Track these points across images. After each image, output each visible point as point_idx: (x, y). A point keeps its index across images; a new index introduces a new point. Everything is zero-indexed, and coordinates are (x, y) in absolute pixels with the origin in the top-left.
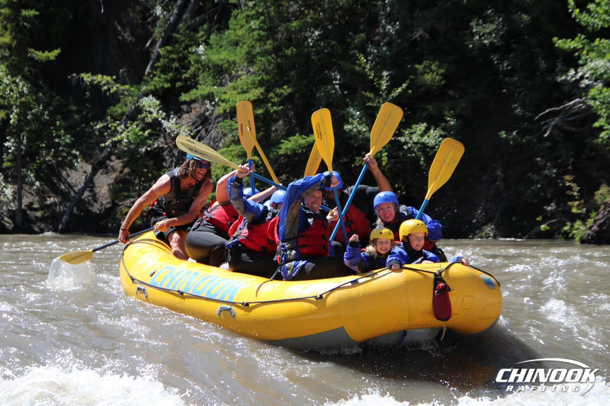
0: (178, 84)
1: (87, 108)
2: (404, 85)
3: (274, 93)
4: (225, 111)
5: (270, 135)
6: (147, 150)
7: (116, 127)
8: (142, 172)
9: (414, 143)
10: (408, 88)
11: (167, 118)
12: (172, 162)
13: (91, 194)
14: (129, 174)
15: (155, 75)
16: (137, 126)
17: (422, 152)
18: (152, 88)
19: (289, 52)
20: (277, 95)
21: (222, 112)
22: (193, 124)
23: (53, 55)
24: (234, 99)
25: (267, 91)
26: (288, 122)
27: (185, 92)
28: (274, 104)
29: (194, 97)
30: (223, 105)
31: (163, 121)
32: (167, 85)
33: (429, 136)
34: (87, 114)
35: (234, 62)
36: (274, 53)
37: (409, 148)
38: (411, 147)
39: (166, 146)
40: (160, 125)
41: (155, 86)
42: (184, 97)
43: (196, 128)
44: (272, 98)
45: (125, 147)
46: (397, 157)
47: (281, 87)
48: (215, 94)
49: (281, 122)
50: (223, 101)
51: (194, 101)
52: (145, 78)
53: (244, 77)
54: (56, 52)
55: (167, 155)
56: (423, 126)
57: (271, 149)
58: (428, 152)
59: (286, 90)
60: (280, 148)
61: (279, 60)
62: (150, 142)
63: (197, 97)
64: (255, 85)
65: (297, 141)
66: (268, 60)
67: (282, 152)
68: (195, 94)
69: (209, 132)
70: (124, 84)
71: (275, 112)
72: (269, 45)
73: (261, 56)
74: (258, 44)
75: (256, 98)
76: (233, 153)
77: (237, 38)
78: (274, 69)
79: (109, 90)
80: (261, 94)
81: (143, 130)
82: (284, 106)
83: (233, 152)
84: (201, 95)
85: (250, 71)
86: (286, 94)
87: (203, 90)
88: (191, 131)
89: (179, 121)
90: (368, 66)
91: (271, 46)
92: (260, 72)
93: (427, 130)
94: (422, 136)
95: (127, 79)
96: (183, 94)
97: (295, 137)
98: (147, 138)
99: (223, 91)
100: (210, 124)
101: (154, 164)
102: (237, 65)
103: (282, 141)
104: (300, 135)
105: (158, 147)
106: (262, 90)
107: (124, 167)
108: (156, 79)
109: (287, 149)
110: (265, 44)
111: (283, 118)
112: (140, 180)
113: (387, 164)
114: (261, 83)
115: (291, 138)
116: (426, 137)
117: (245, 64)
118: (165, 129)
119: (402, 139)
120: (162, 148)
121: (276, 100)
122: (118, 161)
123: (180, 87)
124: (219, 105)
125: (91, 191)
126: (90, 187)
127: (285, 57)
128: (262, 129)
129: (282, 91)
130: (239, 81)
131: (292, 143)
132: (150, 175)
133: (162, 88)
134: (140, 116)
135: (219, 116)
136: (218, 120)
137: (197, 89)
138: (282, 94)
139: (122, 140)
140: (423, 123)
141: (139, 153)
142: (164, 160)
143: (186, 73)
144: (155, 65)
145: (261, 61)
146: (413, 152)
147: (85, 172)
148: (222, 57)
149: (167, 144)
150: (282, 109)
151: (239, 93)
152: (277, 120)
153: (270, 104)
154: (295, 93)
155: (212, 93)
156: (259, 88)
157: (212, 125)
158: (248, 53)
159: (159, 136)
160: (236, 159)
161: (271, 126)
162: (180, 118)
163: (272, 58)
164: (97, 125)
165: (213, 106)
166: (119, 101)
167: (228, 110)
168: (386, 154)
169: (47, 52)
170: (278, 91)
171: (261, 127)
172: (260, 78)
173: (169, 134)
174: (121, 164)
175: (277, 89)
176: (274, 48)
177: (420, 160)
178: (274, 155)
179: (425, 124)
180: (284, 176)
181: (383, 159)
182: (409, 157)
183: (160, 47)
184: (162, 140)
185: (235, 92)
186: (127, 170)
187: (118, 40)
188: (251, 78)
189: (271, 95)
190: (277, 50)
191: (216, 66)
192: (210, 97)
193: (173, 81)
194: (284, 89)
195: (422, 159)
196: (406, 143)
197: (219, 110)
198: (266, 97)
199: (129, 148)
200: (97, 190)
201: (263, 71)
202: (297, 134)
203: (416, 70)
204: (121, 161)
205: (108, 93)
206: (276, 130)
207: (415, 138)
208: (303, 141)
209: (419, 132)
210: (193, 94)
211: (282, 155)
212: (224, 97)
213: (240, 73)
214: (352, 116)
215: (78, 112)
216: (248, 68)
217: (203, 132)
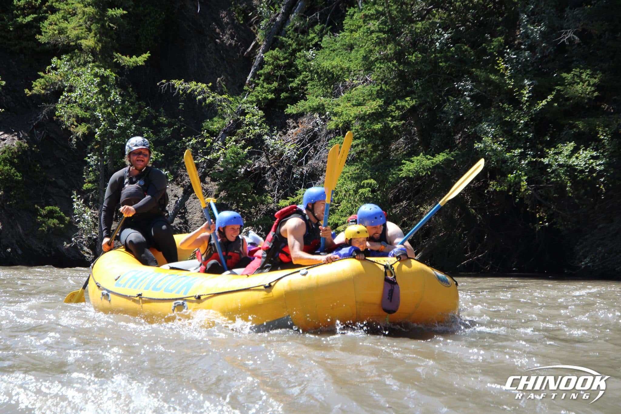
0: (283, 95)
1: (180, 120)
2: (550, 97)
3: (394, 105)
4: (337, 126)
5: (389, 155)
6: (246, 170)
7: (212, 144)
8: (241, 196)
9: (559, 165)
10: (553, 100)
11: (270, 134)
12: (274, 185)
13: (182, 221)
14: (225, 198)
15: (257, 85)
16: (236, 141)
17: (569, 176)
18: (254, 99)
19: (412, 58)
20: (398, 108)
21: (333, 127)
22: (301, 141)
23: (141, 60)
24: (347, 112)
25: (387, 103)
26: (410, 140)
27: (292, 104)
28: (394, 118)
29: (301, 109)
30: (335, 119)
31: (266, 137)
32: (271, 96)
33: (577, 158)
34: (179, 128)
35: (349, 70)
36: (396, 59)
37: (553, 172)
38: (556, 170)
39: (269, 167)
40: (263, 141)
41: (257, 96)
42: (291, 110)
43: (303, 146)
44: (392, 111)
45: (222, 166)
46: (539, 182)
47: (402, 98)
48: (326, 106)
49: (401, 140)
50: (335, 115)
51: (301, 115)
52: (246, 88)
53: (360, 87)
54: (146, 56)
55: (269, 177)
56: (571, 146)
57: (390, 171)
58: (577, 176)
59: (409, 103)
60: (401, 170)
61: (401, 68)
62: (251, 161)
63: (305, 109)
64: (372, 96)
65: (421, 162)
66: (388, 68)
67: (403, 174)
68: (303, 107)
69: (318, 151)
70: (221, 93)
71: (396, 127)
72: (390, 49)
73: (380, 63)
74: (377, 48)
75: (373, 111)
76: (345, 176)
77: (352, 41)
78: (394, 78)
79: (204, 99)
80: (379, 106)
81: (244, 148)
82: (406, 121)
83: (346, 174)
84: (310, 107)
85: (367, 80)
86: (409, 107)
87: (313, 101)
88: (298, 150)
89: (283, 137)
90: (508, 73)
91: (392, 51)
92: (380, 81)
93: (575, 150)
94: (570, 156)
95: (225, 89)
96: (288, 105)
97: (419, 158)
98: (246, 157)
99: (335, 102)
100: (319, 141)
101: (254, 188)
102: (352, 73)
103: (403, 161)
104: (425, 155)
105: (259, 167)
106: (380, 102)
107: (220, 191)
108: (259, 88)
109: (409, 171)
110: (386, 48)
111: (405, 135)
112: (238, 205)
113: (526, 190)
114: (379, 95)
115: (415, 158)
116: (574, 159)
117: (362, 72)
118: (267, 146)
119: (546, 161)
120: (264, 168)
121: (397, 113)
122: (213, 183)
123: (286, 98)
124: (330, 119)
125: (183, 217)
126: (181, 213)
127: (408, 64)
128: (380, 148)
129: (404, 103)
130: (354, 92)
131: (415, 164)
132: (249, 200)
133: (265, 98)
134: (239, 131)
135: (330, 132)
136: (330, 136)
137: (306, 100)
138: (403, 107)
139: (219, 158)
140: (570, 142)
141: (237, 174)
142: (266, 182)
143: (292, 82)
144: (258, 73)
145: (381, 68)
146: (558, 176)
147: (175, 196)
148: (334, 63)
149: (270, 164)
150: (404, 124)
151: (354, 105)
152: (397, 138)
153: (390, 119)
154: (420, 105)
155: (323, 105)
156: (378, 99)
157: (321, 143)
158: (365, 58)
159: (260, 154)
160: (349, 182)
161: (390, 144)
162: (285, 134)
163: (394, 65)
164: (190, 140)
165: (324, 120)
166: (216, 114)
167: (340, 126)
168: (526, 178)
169: (134, 57)
170: (400, 103)
171: (378, 145)
172: (379, 88)
173: (272, 152)
174: (217, 187)
175: (399, 101)
176: (395, 53)
177: (566, 187)
178: (393, 177)
179: (572, 143)
180: (405, 202)
181: (522, 184)
182: (553, 182)
183: (264, 52)
184: (264, 159)
185: (349, 104)
186: (223, 194)
187: (216, 43)
188: (368, 88)
189: (392, 107)
190: (399, 56)
191: (327, 73)
192: (320, 109)
193: (277, 91)
194: (406, 101)
195: (569, 184)
196: (549, 165)
197: (331, 125)
198: (385, 110)
199: (226, 169)
200: (189, 217)
201: (382, 80)
202: (421, 154)
203: (564, 79)
204: (217, 183)
205: (204, 104)
206: (397, 149)
207: (561, 160)
208: (429, 162)
209: (566, 153)
210: (301, 106)
211: (403, 178)
212: (336, 109)
213: (355, 82)
214: (486, 133)
215: (170, 125)
216: (364, 76)
217: (312, 151)
